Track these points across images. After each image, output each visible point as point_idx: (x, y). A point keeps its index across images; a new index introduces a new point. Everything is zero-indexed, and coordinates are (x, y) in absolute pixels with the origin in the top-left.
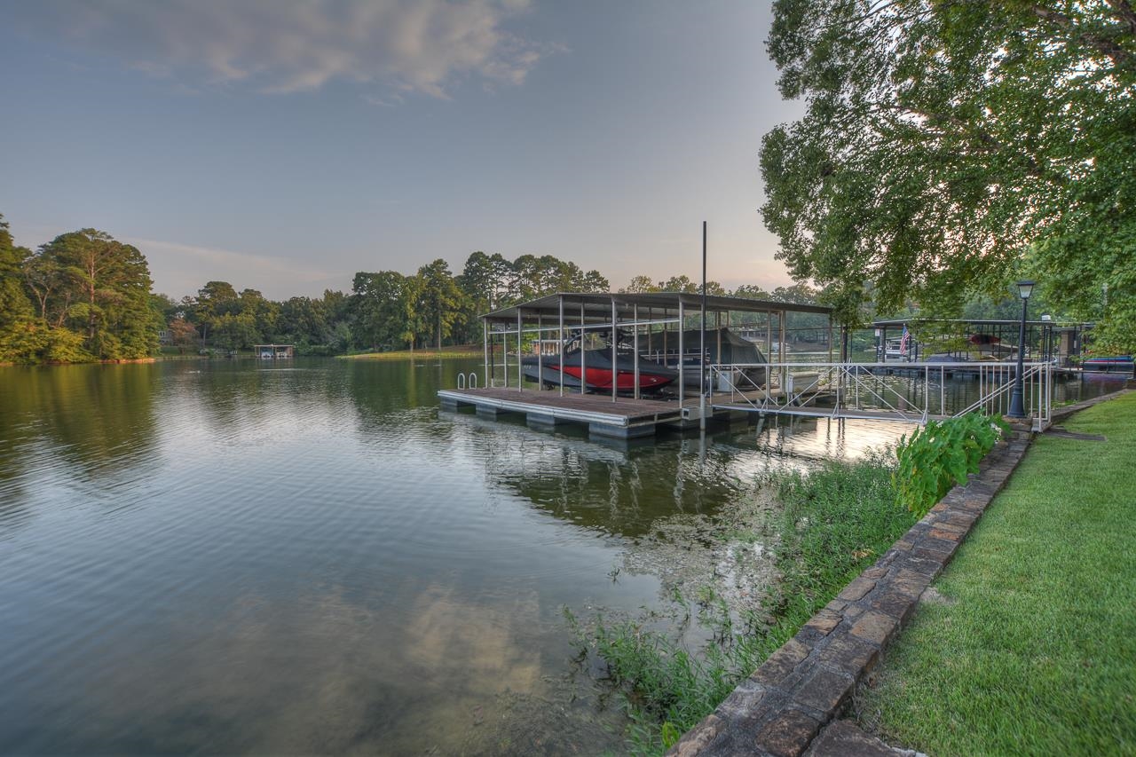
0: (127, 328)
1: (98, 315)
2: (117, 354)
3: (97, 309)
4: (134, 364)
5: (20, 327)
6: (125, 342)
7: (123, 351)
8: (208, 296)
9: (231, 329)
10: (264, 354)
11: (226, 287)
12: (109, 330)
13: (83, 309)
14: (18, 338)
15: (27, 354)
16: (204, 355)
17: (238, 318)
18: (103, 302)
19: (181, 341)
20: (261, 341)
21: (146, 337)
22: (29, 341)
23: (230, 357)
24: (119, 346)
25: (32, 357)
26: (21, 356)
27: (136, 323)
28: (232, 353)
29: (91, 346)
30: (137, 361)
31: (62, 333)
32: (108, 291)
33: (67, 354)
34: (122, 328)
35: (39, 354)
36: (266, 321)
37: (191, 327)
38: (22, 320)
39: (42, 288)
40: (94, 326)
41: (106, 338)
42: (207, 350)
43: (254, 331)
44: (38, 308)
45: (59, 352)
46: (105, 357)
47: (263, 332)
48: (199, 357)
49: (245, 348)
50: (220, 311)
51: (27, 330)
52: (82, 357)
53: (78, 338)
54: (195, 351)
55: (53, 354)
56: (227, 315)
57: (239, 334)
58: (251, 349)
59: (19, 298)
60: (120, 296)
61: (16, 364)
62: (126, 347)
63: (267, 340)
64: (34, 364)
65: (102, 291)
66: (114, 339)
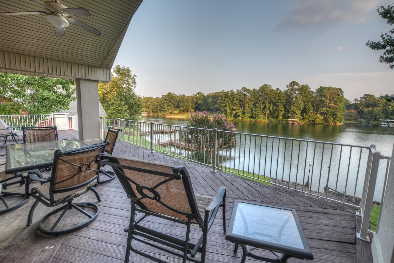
0: (335, 114)
1: (328, 111)
2: (331, 122)
3: (328, 109)
4: (336, 125)
5: (310, 114)
6: (334, 119)
7: (333, 121)
8: (364, 100)
9: (371, 113)
10: (383, 123)
11: (372, 96)
12: (330, 115)
13: (324, 110)
14: (309, 117)
15: (310, 121)
16: (358, 121)
17: (375, 109)
18: (330, 107)
19: (351, 116)
20: (384, 117)
21: (340, 117)
22: (311, 118)
23: (368, 123)
24: (332, 120)
25: (311, 122)
26: (309, 121)
27: (338, 113)
28: (369, 122)
29: (325, 120)
30: (336, 124)
31: (319, 116)
32: (332, 105)
33: (319, 121)
34: (334, 114)
35: (313, 121)
36: (388, 109)
37: (355, 112)
38: (310, 112)
39: (316, 104)
40: (326, 113)
41: (329, 117)
42: (360, 120)
43: (381, 114)
44: (314, 109)
45: (318, 121)
46: (328, 122)
47: (385, 114)
48: (356, 122)
49: (376, 119)
50: (368, 106)
51: (311, 115)
52: (322, 122)
53: (322, 117)
54: (355, 120)
55: (316, 121)
56: (370, 108)
57: (374, 115)
58: (378, 120)
59: (311, 107)
60: (335, 106)
61: (308, 123)
62: (334, 120)
63: (387, 118)
64: (311, 123)
65: (330, 105)
66: (331, 118)
